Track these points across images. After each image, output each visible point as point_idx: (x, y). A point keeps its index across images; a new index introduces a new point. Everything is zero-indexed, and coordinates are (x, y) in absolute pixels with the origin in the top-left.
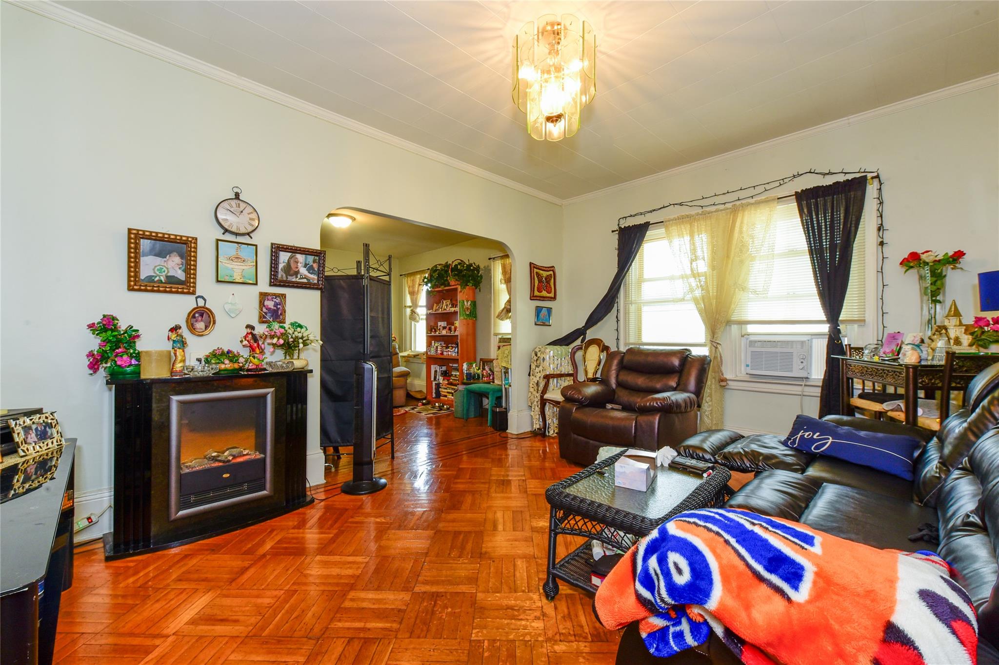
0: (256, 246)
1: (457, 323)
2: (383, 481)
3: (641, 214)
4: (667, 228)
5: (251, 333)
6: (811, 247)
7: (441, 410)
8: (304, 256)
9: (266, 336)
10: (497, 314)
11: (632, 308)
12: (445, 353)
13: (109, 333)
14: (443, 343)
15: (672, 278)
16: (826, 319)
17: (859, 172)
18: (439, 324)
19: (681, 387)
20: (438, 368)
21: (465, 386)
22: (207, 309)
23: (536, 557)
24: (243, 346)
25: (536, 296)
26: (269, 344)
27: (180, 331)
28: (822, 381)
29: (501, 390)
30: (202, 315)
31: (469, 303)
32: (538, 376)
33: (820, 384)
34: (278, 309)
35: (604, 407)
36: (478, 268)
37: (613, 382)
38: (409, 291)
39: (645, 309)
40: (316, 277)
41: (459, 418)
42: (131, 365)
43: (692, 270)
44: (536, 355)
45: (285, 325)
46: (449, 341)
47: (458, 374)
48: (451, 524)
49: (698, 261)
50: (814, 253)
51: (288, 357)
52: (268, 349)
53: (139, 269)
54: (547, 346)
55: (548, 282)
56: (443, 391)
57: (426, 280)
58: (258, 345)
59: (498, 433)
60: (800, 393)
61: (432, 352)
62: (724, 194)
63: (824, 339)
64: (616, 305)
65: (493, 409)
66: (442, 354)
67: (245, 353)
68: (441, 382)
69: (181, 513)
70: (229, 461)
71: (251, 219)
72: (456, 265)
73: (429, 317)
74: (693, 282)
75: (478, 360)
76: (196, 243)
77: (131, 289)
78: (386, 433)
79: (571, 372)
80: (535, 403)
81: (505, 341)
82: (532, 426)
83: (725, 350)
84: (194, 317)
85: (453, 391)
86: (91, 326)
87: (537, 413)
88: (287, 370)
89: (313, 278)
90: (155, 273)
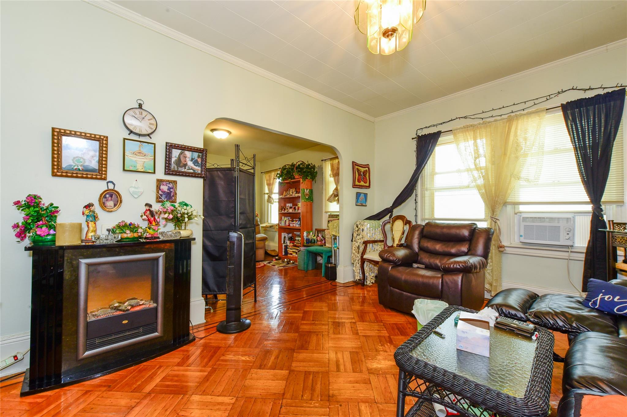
0: (155, 144)
1: (300, 205)
2: (248, 321)
3: (434, 126)
4: (455, 135)
5: (149, 210)
6: (576, 145)
7: (288, 264)
8: (191, 152)
9: (161, 212)
10: (327, 198)
11: (427, 193)
12: (291, 225)
13: (32, 209)
14: (290, 218)
15: (459, 171)
16: (589, 201)
17: (616, 87)
18: (287, 205)
19: (470, 252)
20: (286, 235)
21: (305, 248)
22: (115, 191)
23: (376, 401)
24: (143, 219)
25: (357, 185)
26: (163, 218)
27: (92, 208)
28: (586, 248)
29: (331, 252)
30: (111, 196)
31: (308, 191)
32: (359, 242)
33: (585, 251)
34: (171, 192)
35: (411, 266)
36: (314, 167)
37: (416, 247)
38: (267, 183)
39: (437, 194)
40: (200, 169)
41: (301, 270)
42: (49, 234)
43: (475, 165)
44: (357, 227)
45: (175, 204)
46: (294, 216)
47: (300, 239)
48: (302, 364)
49: (480, 158)
50: (578, 150)
51: (177, 228)
52: (162, 222)
53: (61, 159)
54: (365, 221)
55: (365, 175)
56: (290, 251)
57: (278, 175)
58: (155, 219)
59: (330, 283)
60: (567, 258)
61: (283, 224)
62: (500, 108)
63: (588, 217)
64: (415, 191)
65: (326, 264)
66: (289, 225)
67: (144, 225)
68: (288, 244)
69: (88, 353)
70: (128, 310)
71: (150, 124)
72: (299, 165)
73: (280, 200)
74: (476, 174)
75: (314, 230)
76: (107, 140)
77: (54, 175)
78: (251, 283)
79: (382, 239)
80: (357, 261)
81: (334, 217)
82: (354, 277)
83: (503, 224)
84: (105, 197)
85: (297, 251)
86: (17, 203)
87: (358, 268)
88: (175, 238)
89: (198, 169)
90: (74, 162)
